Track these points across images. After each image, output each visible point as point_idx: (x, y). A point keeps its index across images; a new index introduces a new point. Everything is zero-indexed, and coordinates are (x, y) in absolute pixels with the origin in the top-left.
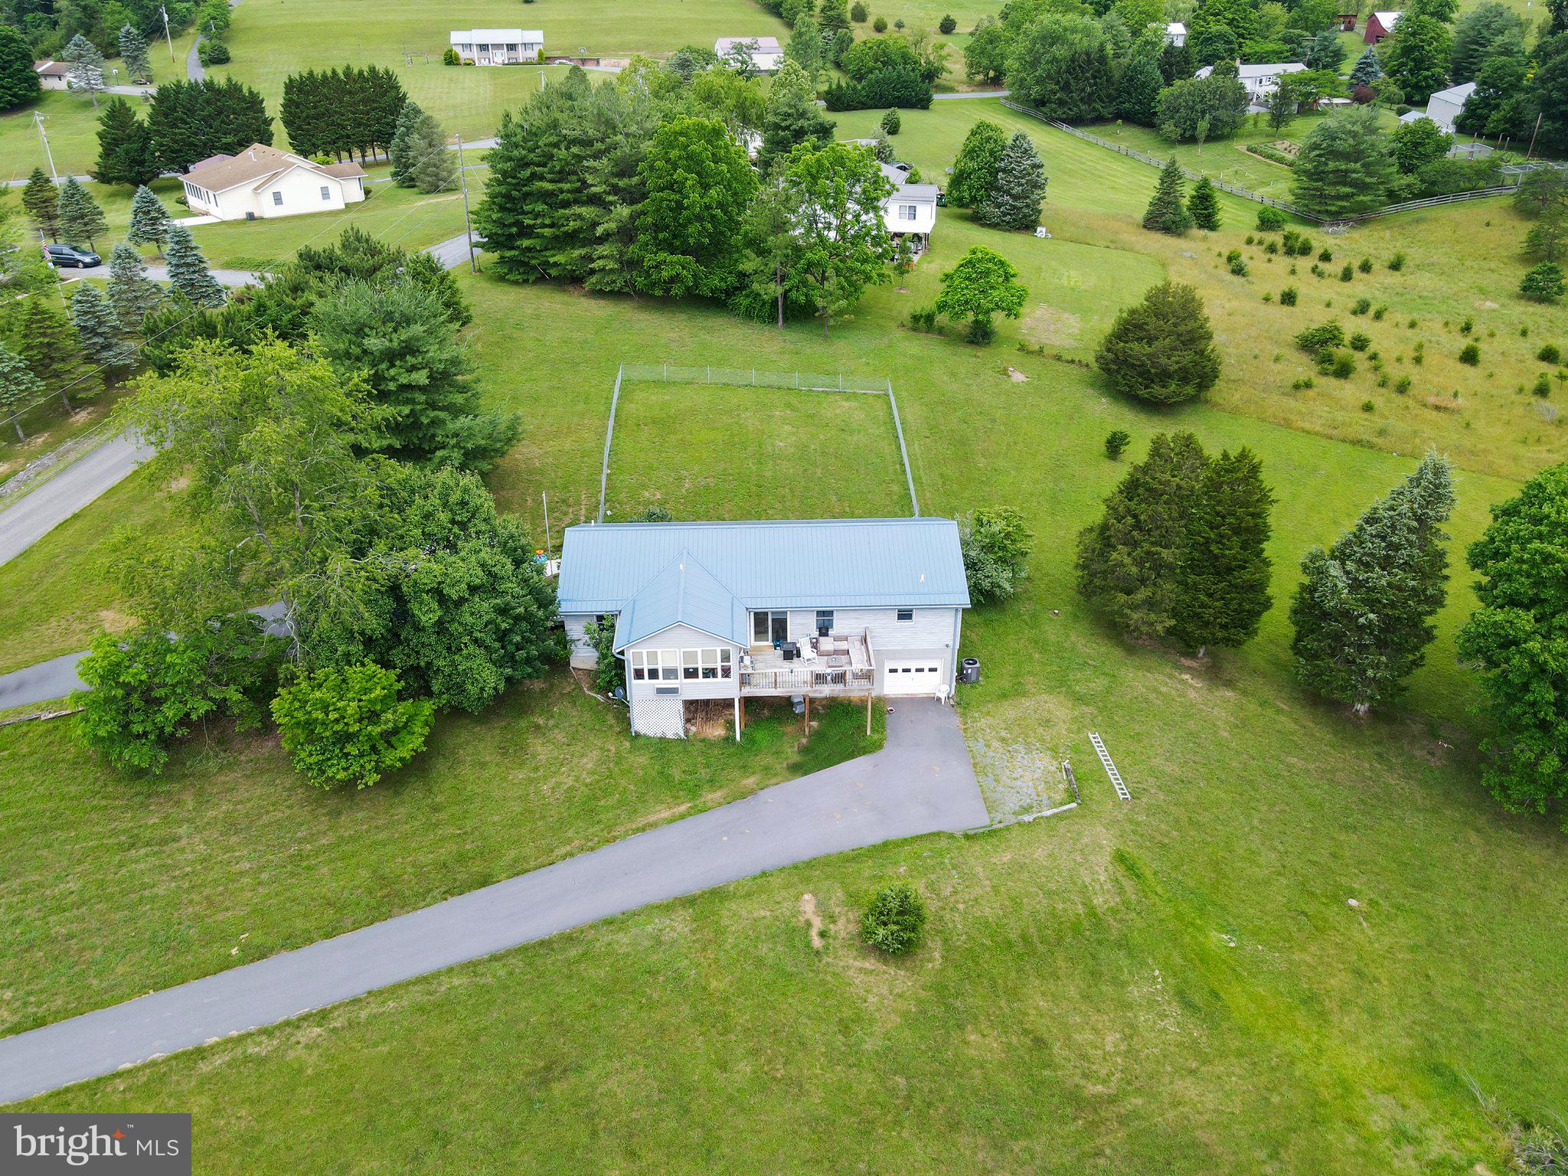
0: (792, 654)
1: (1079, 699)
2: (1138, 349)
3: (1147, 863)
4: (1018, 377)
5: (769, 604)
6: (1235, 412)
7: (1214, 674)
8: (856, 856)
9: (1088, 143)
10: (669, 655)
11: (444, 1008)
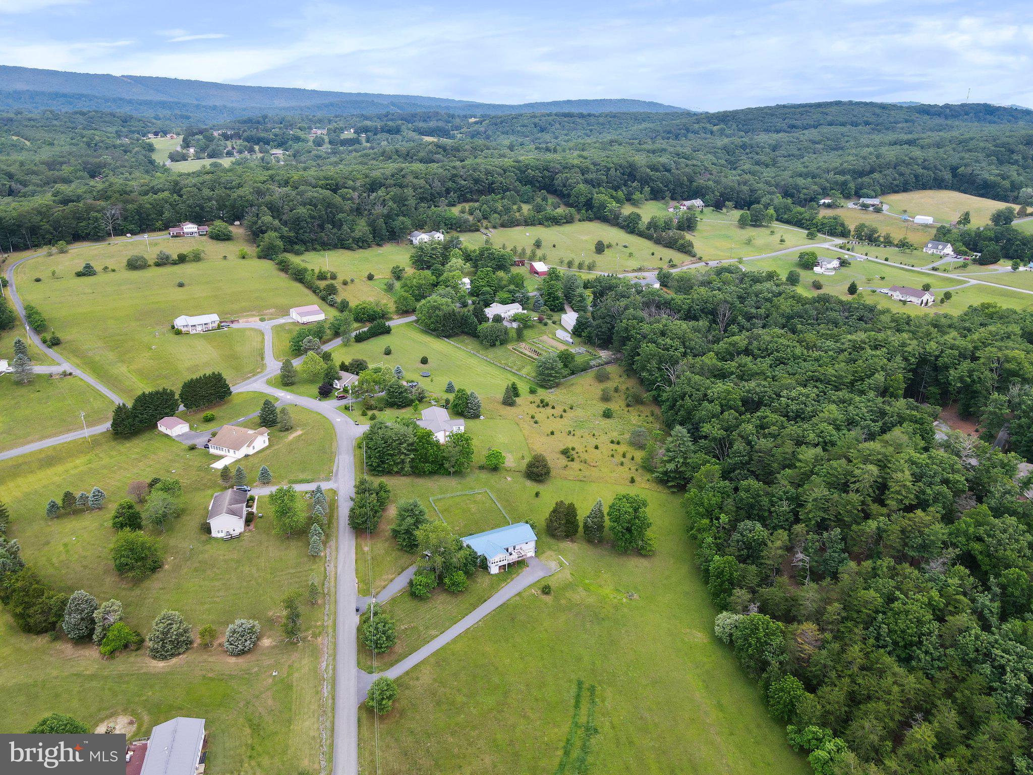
0: (511, 554)
1: (555, 551)
2: (535, 470)
3: (574, 573)
4: (509, 479)
5: (506, 547)
6: (555, 478)
7: (573, 541)
8: (536, 583)
9: (457, 347)
10: (497, 559)
11: (494, 616)
